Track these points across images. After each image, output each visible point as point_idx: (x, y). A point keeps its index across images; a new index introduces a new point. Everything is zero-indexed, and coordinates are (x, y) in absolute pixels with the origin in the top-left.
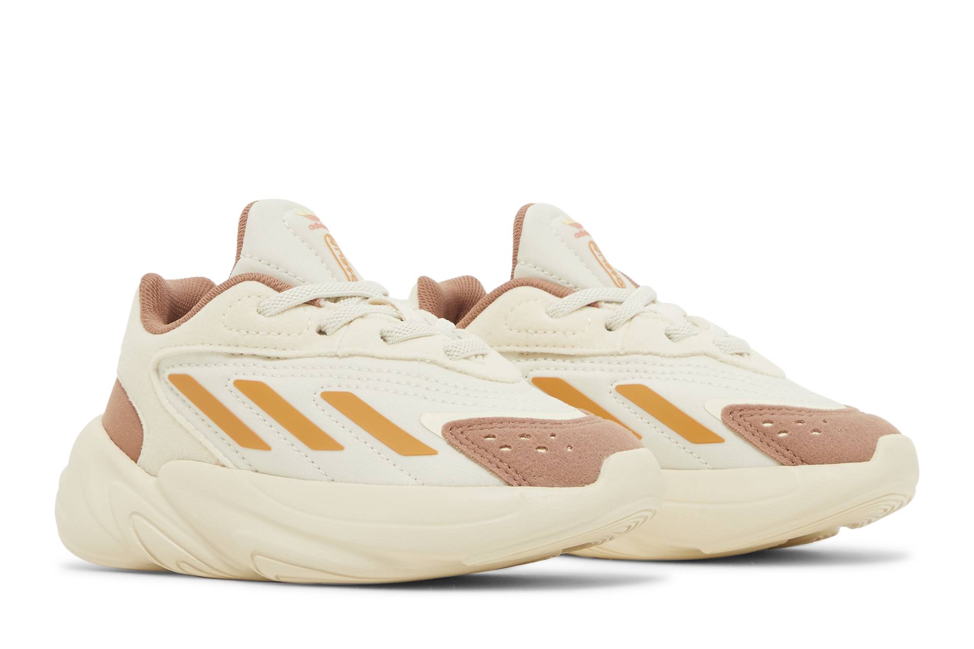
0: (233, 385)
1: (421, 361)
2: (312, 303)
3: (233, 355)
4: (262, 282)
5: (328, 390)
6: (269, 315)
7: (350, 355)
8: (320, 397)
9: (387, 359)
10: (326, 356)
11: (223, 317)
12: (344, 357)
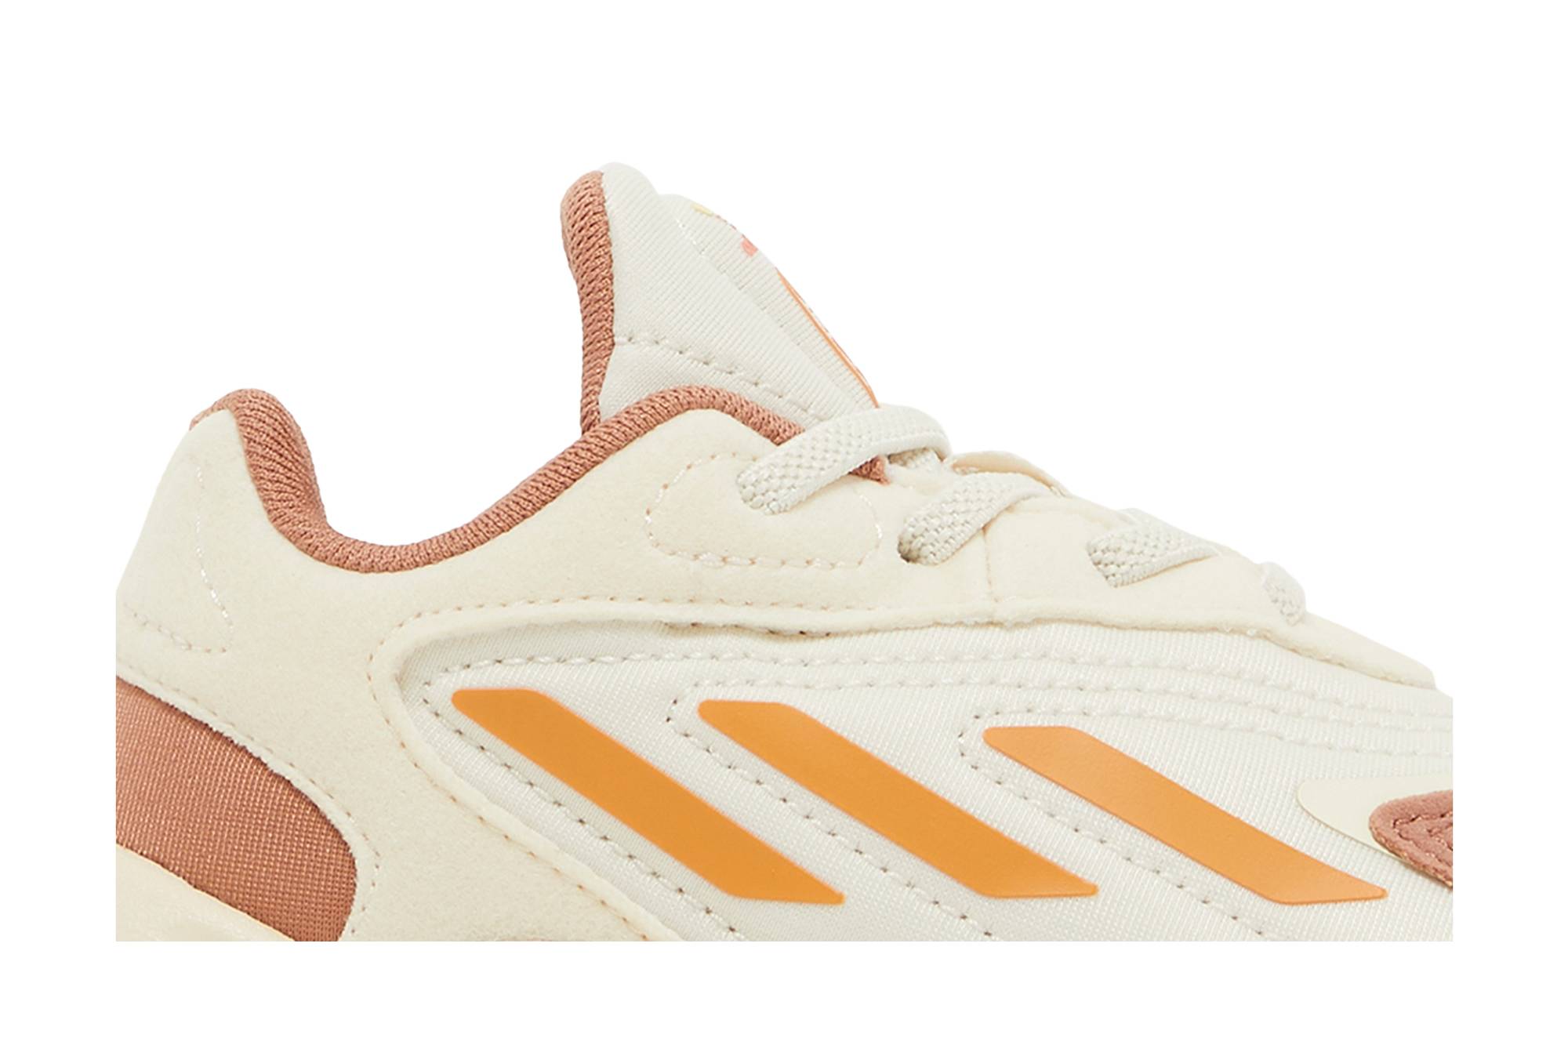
0: (697, 715)
1: (1233, 631)
2: (868, 471)
3: (673, 628)
4: (729, 413)
5: (1002, 722)
6: (776, 509)
7: (1038, 621)
8: (981, 743)
9: (1136, 628)
10: (960, 623)
11: (647, 518)
12: (1018, 625)
